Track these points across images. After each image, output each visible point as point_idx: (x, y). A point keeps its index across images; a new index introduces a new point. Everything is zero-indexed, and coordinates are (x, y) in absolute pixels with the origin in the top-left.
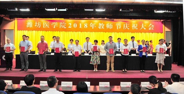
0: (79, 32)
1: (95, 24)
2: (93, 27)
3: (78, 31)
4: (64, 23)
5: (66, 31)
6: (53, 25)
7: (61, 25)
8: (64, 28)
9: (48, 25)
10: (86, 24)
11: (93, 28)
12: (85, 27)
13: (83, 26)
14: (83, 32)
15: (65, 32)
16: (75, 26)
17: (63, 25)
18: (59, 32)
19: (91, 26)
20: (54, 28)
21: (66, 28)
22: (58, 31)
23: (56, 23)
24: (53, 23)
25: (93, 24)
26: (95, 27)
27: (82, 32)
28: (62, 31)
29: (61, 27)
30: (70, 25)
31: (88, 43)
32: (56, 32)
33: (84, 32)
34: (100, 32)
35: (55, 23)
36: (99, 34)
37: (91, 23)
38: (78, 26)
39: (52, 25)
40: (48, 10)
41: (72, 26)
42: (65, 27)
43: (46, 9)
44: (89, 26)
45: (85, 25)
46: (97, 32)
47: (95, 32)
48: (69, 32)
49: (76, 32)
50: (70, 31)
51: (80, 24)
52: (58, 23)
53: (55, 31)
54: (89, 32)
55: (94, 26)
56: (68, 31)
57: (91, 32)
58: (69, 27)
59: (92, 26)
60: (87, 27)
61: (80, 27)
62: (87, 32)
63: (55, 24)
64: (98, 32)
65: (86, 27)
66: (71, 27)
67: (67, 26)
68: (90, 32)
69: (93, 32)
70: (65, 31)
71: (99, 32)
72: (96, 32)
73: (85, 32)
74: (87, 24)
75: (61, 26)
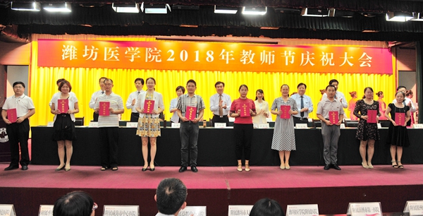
0: (194, 72)
1: (232, 52)
2: (227, 59)
3: (191, 70)
4: (156, 49)
5: (161, 70)
6: (129, 55)
7: (148, 56)
8: (157, 61)
9: (115, 53)
10: (210, 53)
11: (227, 63)
12: (207, 59)
13: (203, 56)
14: (203, 72)
15: (159, 71)
16: (184, 56)
17: (154, 53)
18: (143, 71)
19: (223, 58)
20: (132, 60)
21: (160, 61)
22: (140, 69)
23: (137, 48)
24: (129, 49)
25: (228, 53)
26: (233, 59)
27: (200, 71)
28: (151, 70)
29: (149, 60)
30: (171, 53)
31: (221, 95)
32: (137, 70)
33: (206, 71)
34: (244, 73)
35: (133, 49)
36: (243, 76)
37: (223, 51)
38: (192, 56)
39: (126, 53)
40: (120, 10)
41: (177, 56)
42: (158, 59)
43: (114, 8)
44: (217, 56)
45: (208, 53)
46: (237, 71)
47: (233, 71)
48: (169, 71)
49: (186, 71)
50: (171, 70)
51: (197, 52)
52: (142, 49)
53: (135, 69)
54: (218, 71)
55: (230, 57)
56: (166, 70)
57: (223, 73)
58: (169, 60)
59: (225, 57)
60: (212, 59)
61: (197, 60)
62: (213, 71)
63: (134, 53)
64: (240, 73)
65: (210, 59)
66: (173, 60)
67: (164, 56)
68: (221, 71)
69: (228, 72)
70: (157, 70)
71: (242, 71)
72: (235, 72)
73: (208, 72)
74: (212, 53)
75: (150, 57)
